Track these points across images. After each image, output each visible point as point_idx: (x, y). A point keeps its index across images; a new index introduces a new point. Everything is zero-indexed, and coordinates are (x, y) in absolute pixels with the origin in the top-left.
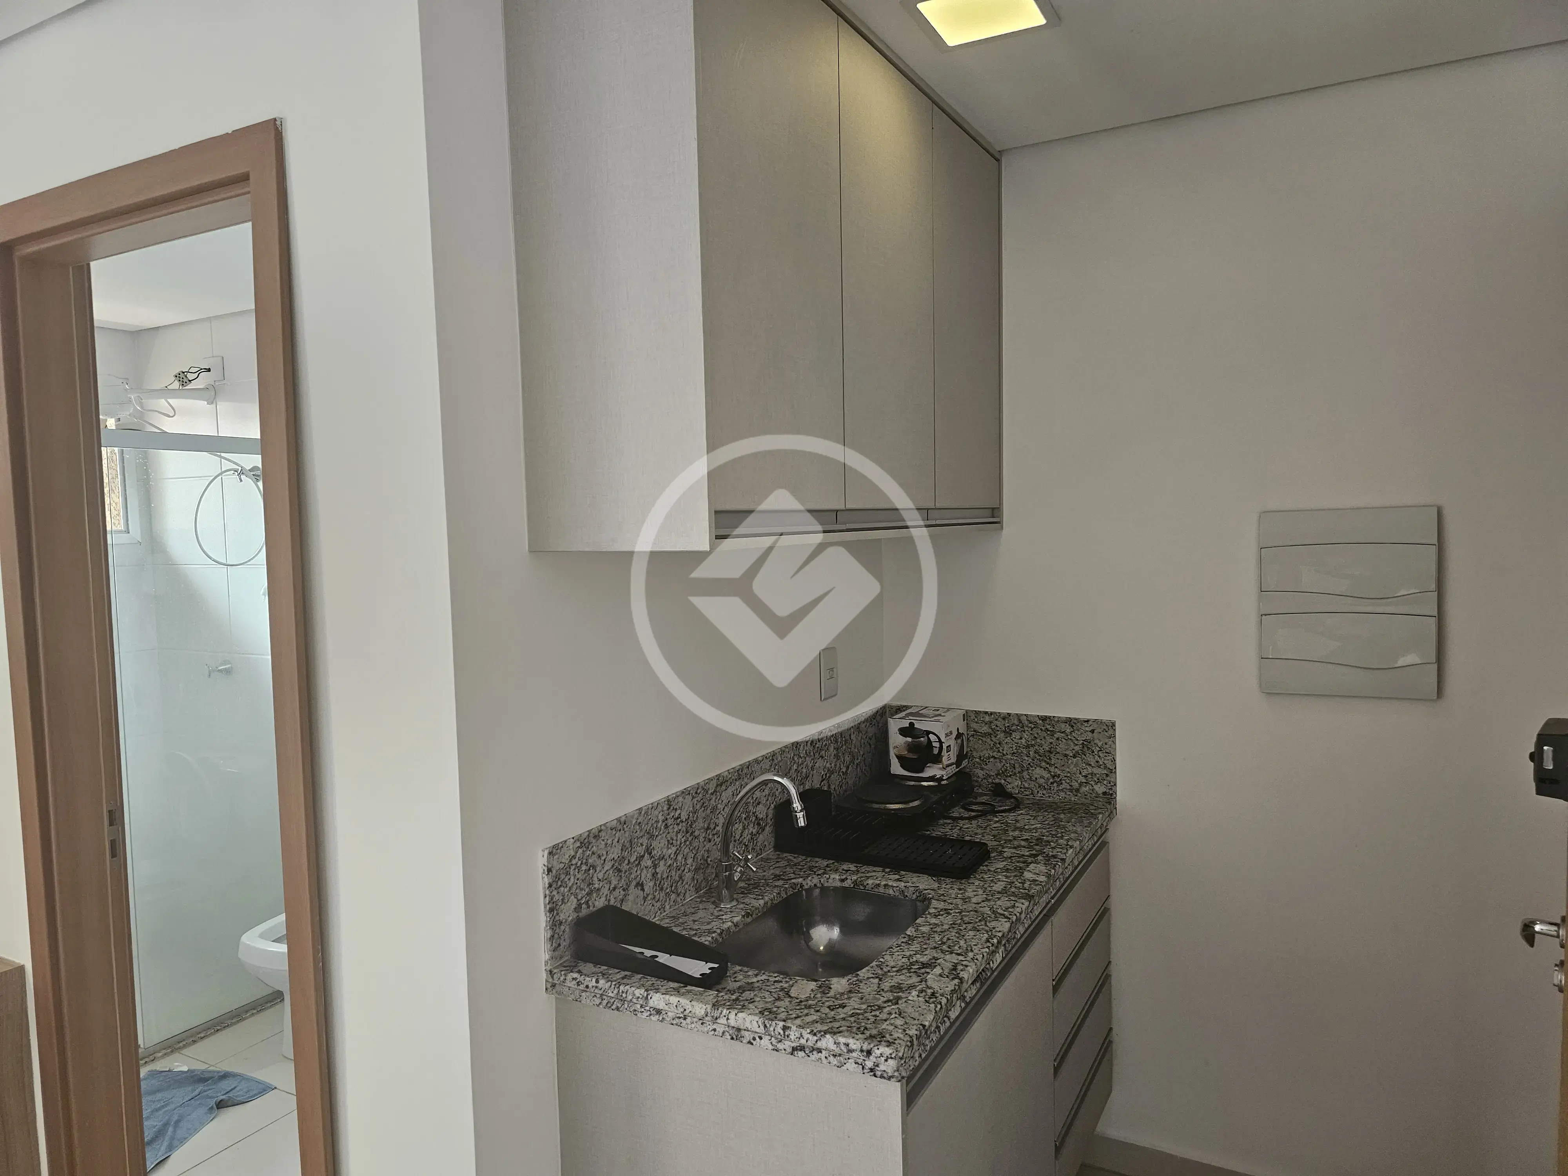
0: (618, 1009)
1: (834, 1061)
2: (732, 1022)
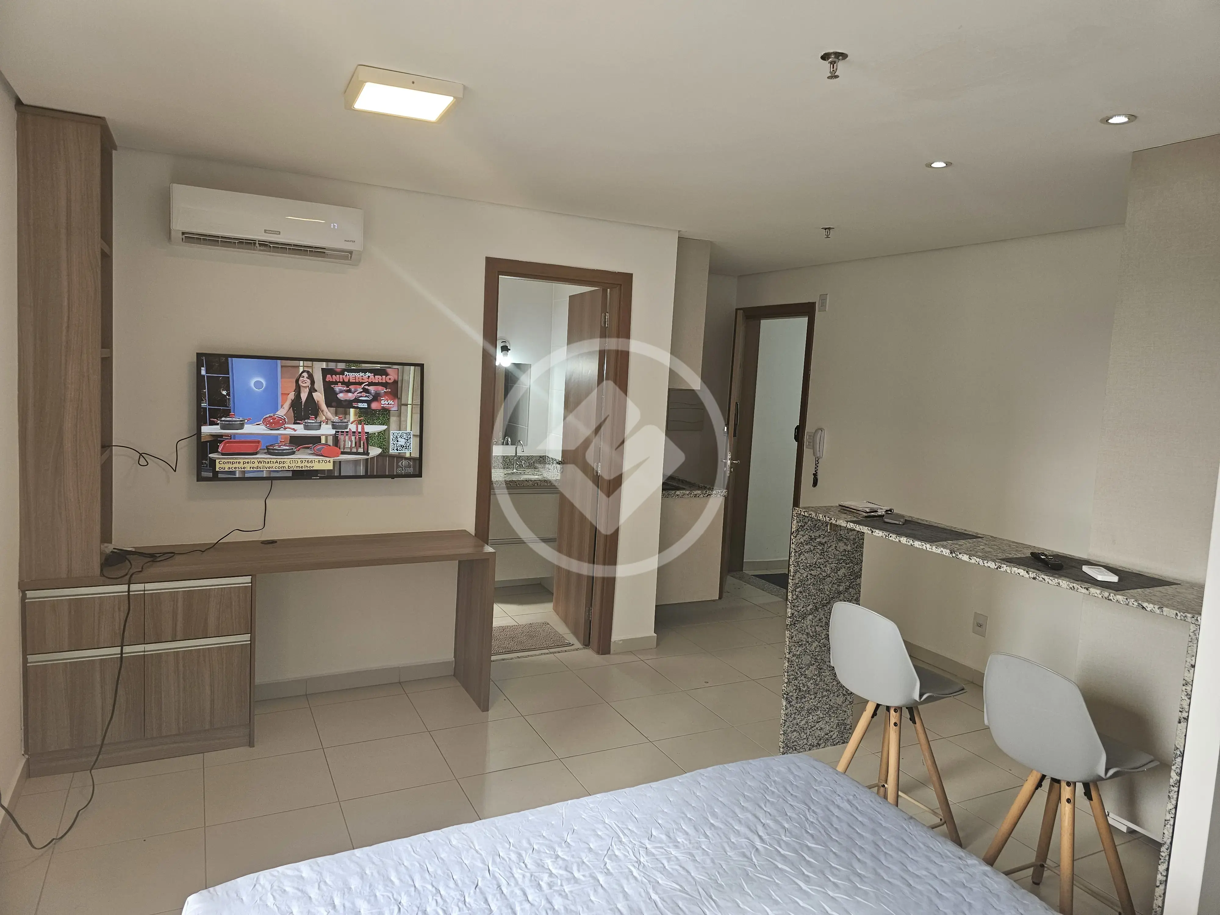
0: (667, 497)
2: (695, 493)
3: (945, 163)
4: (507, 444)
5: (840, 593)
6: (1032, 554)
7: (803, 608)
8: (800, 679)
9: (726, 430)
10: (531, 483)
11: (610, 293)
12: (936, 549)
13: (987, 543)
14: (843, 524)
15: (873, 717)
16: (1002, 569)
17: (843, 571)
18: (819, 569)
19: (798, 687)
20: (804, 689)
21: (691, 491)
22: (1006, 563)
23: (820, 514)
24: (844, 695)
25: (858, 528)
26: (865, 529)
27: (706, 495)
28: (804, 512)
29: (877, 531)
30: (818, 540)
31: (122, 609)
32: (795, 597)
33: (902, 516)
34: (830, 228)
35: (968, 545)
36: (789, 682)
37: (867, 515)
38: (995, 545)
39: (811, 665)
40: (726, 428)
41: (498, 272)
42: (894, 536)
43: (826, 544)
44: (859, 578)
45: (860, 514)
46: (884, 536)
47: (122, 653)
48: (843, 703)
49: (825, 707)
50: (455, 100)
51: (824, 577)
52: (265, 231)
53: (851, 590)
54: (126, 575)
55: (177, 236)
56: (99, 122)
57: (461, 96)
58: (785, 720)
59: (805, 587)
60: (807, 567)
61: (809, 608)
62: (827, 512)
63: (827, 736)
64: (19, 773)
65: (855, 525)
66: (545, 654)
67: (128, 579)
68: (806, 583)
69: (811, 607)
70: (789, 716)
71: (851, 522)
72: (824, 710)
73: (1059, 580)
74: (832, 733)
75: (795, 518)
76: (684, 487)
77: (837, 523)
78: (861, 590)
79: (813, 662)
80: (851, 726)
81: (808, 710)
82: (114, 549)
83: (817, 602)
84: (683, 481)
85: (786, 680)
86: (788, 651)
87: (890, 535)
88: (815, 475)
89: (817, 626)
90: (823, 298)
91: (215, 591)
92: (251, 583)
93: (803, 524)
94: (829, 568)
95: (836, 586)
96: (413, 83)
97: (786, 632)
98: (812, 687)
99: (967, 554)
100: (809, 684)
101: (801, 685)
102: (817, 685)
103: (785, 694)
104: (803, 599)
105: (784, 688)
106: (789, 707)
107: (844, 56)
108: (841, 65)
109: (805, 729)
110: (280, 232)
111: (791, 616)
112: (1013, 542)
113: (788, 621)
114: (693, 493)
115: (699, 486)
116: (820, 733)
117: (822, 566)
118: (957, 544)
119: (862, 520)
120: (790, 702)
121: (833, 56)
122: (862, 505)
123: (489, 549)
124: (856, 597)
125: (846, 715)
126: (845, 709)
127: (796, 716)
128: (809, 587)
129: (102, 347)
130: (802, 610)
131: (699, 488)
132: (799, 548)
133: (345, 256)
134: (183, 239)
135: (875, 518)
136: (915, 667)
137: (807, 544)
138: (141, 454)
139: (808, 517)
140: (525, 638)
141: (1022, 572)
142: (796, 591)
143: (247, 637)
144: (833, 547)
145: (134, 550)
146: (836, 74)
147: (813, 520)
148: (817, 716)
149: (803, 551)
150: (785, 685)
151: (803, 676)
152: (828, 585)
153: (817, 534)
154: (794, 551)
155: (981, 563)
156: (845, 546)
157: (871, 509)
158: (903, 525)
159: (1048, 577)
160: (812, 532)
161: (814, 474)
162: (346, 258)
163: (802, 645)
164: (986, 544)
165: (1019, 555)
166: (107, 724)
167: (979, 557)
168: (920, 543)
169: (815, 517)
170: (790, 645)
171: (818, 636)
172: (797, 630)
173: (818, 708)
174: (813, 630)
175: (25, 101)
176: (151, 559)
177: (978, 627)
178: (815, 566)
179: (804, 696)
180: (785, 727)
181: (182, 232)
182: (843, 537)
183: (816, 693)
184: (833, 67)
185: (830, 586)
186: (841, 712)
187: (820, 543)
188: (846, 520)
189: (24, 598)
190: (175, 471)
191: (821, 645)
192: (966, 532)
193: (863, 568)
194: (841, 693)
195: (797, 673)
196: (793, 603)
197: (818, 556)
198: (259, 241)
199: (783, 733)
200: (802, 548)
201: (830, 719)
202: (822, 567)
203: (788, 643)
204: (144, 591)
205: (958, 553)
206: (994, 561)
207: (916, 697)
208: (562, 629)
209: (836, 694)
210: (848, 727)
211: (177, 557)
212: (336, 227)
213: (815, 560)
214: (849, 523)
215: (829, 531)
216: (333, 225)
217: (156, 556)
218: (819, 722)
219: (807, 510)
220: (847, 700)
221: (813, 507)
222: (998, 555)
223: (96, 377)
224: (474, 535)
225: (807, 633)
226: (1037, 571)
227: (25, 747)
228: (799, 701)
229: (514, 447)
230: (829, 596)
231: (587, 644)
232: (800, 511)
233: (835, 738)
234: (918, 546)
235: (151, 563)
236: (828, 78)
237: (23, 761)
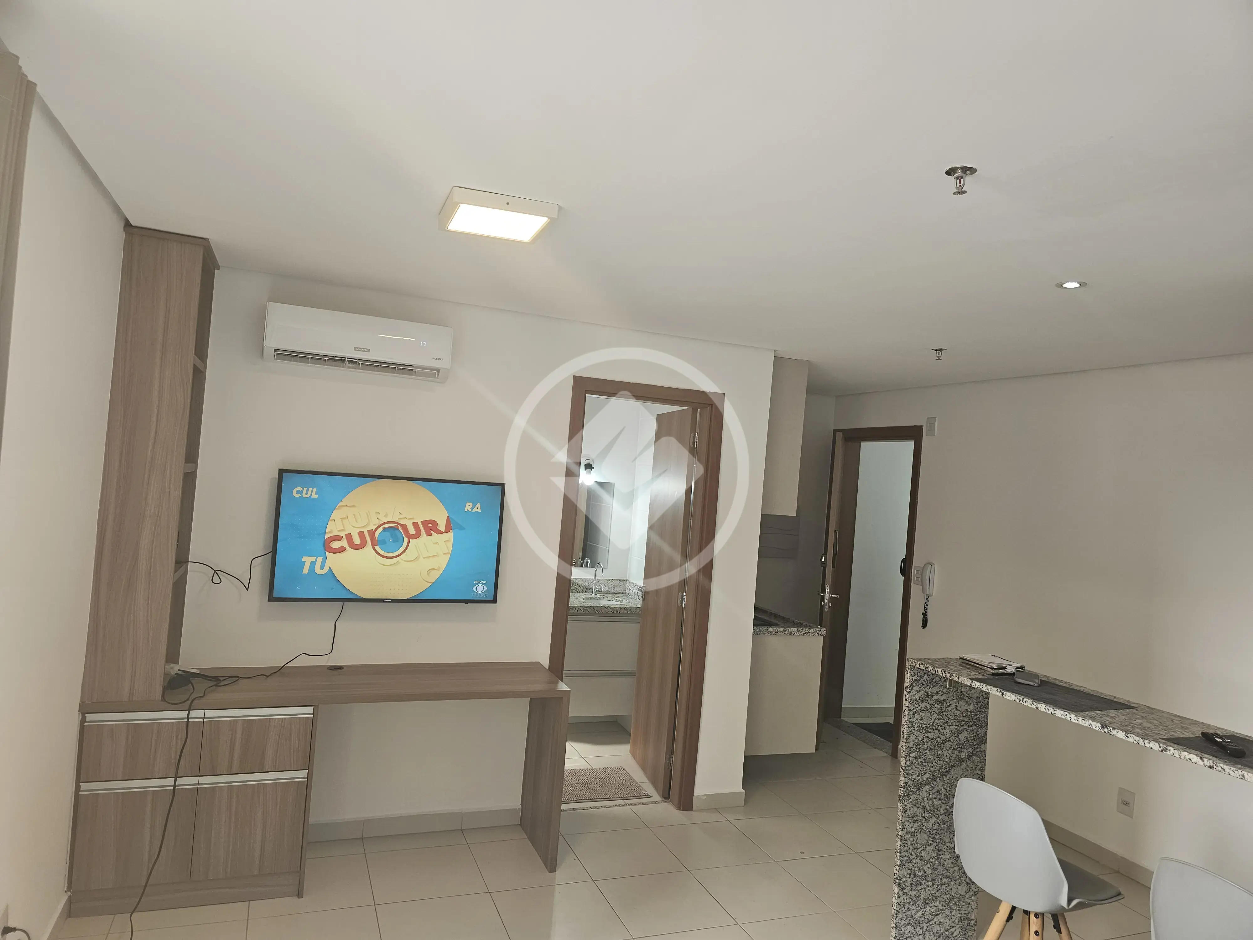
0: (759, 634)
1: (812, 634)
2: (790, 631)
3: (1078, 283)
4: (587, 566)
5: (961, 761)
6: (1203, 733)
7: (918, 776)
8: (914, 861)
9: (823, 560)
10: (610, 610)
11: (700, 414)
12: (1084, 721)
13: (1143, 715)
14: (968, 682)
15: (1008, 921)
16: (1168, 752)
17: (965, 734)
18: (937, 731)
19: (913, 872)
20: (920, 874)
21: (785, 628)
22: (1172, 744)
23: (938, 668)
24: (967, 883)
25: (985, 688)
26: (994, 691)
27: (802, 633)
28: (919, 664)
29: (1009, 694)
30: (935, 697)
31: (179, 737)
32: (908, 763)
33: (1036, 676)
34: (941, 349)
35: (1122, 717)
36: (902, 865)
37: (994, 672)
38: (1154, 719)
39: (929, 845)
40: (823, 558)
41: (586, 390)
42: (1030, 701)
43: (945, 703)
44: (984, 744)
45: (985, 671)
46: (1018, 701)
47: (175, 785)
48: (966, 893)
49: (945, 897)
50: (549, 220)
51: (943, 740)
52: (355, 348)
53: (974, 757)
54: (188, 700)
55: (269, 352)
56: (203, 243)
57: (556, 217)
58: (897, 911)
59: (920, 752)
60: (923, 728)
61: (925, 777)
62: (946, 667)
63: (947, 933)
64: (59, 912)
65: (982, 684)
66: (619, 805)
67: (189, 704)
68: (922, 748)
69: (927, 776)
70: (902, 906)
71: (977, 680)
72: (943, 900)
73: (1243, 772)
74: (953, 930)
75: (909, 671)
76: (777, 622)
77: (960, 681)
78: (987, 758)
79: (930, 842)
80: (976, 922)
81: (925, 899)
82: (179, 670)
83: (934, 771)
84: (776, 616)
85: (899, 862)
86: (900, 827)
87: (1025, 699)
88: (925, 615)
89: (935, 798)
90: (931, 421)
91: (275, 721)
92: (313, 714)
93: (918, 678)
94: (948, 731)
95: (956, 752)
96: (508, 204)
97: (899, 804)
98: (929, 871)
99: (1123, 731)
100: (926, 868)
101: (916, 869)
102: (936, 869)
103: (897, 878)
104: (919, 766)
105: (895, 871)
106: (901, 895)
107: (972, 170)
108: (969, 180)
109: (921, 922)
110: (369, 350)
111: (904, 786)
112: (1176, 716)
113: (901, 791)
114: (787, 631)
115: (794, 622)
116: (939, 929)
117: (940, 728)
118: (1108, 716)
119: (988, 679)
120: (903, 889)
121: (960, 171)
122: (988, 659)
123: (563, 686)
124: (980, 766)
125: (970, 908)
126: (968, 901)
127: (910, 907)
128: (925, 752)
129: (186, 462)
130: (917, 779)
131: (794, 625)
132: (914, 705)
133: (434, 373)
134: (274, 356)
135: (1005, 677)
136: (1061, 862)
137: (922, 702)
138: (215, 571)
139: (924, 670)
140: (598, 785)
141: (1195, 758)
142: (910, 756)
143: (304, 773)
144: (953, 706)
145: (198, 673)
146: (963, 190)
147: (929, 673)
148: (935, 908)
149: (917, 709)
150: (898, 868)
151: (918, 859)
152: (948, 750)
153: (934, 690)
154: (907, 709)
155: (1141, 742)
156: (967, 705)
157: (998, 664)
158: (1039, 687)
159: (1229, 767)
160: (928, 687)
161: (923, 613)
162: (433, 376)
163: (917, 820)
164: (1143, 717)
165: (1187, 735)
166: (153, 861)
167: (1138, 735)
168: (1062, 712)
169: (932, 671)
170: (903, 821)
171: (936, 810)
172: (911, 802)
173: (936, 898)
174: (930, 803)
175: (133, 223)
176: (215, 683)
177: (1124, 806)
178: (931, 727)
179: (920, 882)
180: (897, 919)
181: (274, 349)
182: (964, 695)
183: (934, 880)
184: (960, 183)
185: (950, 751)
186: (964, 904)
187: (938, 701)
188: (970, 677)
189: (83, 720)
190: (247, 590)
191: (939, 822)
192: (1116, 700)
193: (988, 733)
194: (963, 881)
195: (911, 854)
196: (907, 770)
197: (935, 716)
198: (348, 358)
199: (895, 926)
200: (916, 706)
201: (951, 912)
202: (941, 730)
203: (900, 818)
204: (204, 718)
205: (1111, 728)
206: (1156, 741)
207: (1064, 903)
208: (639, 776)
209: (958, 882)
210: (973, 922)
211: (241, 681)
212: (425, 346)
213: (932, 721)
214: (974, 681)
215: (948, 687)
216: (422, 343)
217: (220, 680)
218: (938, 915)
219: (924, 663)
220: (971, 890)
221: (929, 659)
222: (1161, 733)
223: (176, 494)
224: (548, 669)
225: (923, 806)
226: (1215, 759)
227: (68, 883)
228: (914, 888)
229: (594, 569)
230: (948, 764)
231: (666, 796)
232: (915, 662)
233: (956, 936)
234: (1060, 716)
235: (214, 687)
236: (954, 193)
237: (64, 899)
